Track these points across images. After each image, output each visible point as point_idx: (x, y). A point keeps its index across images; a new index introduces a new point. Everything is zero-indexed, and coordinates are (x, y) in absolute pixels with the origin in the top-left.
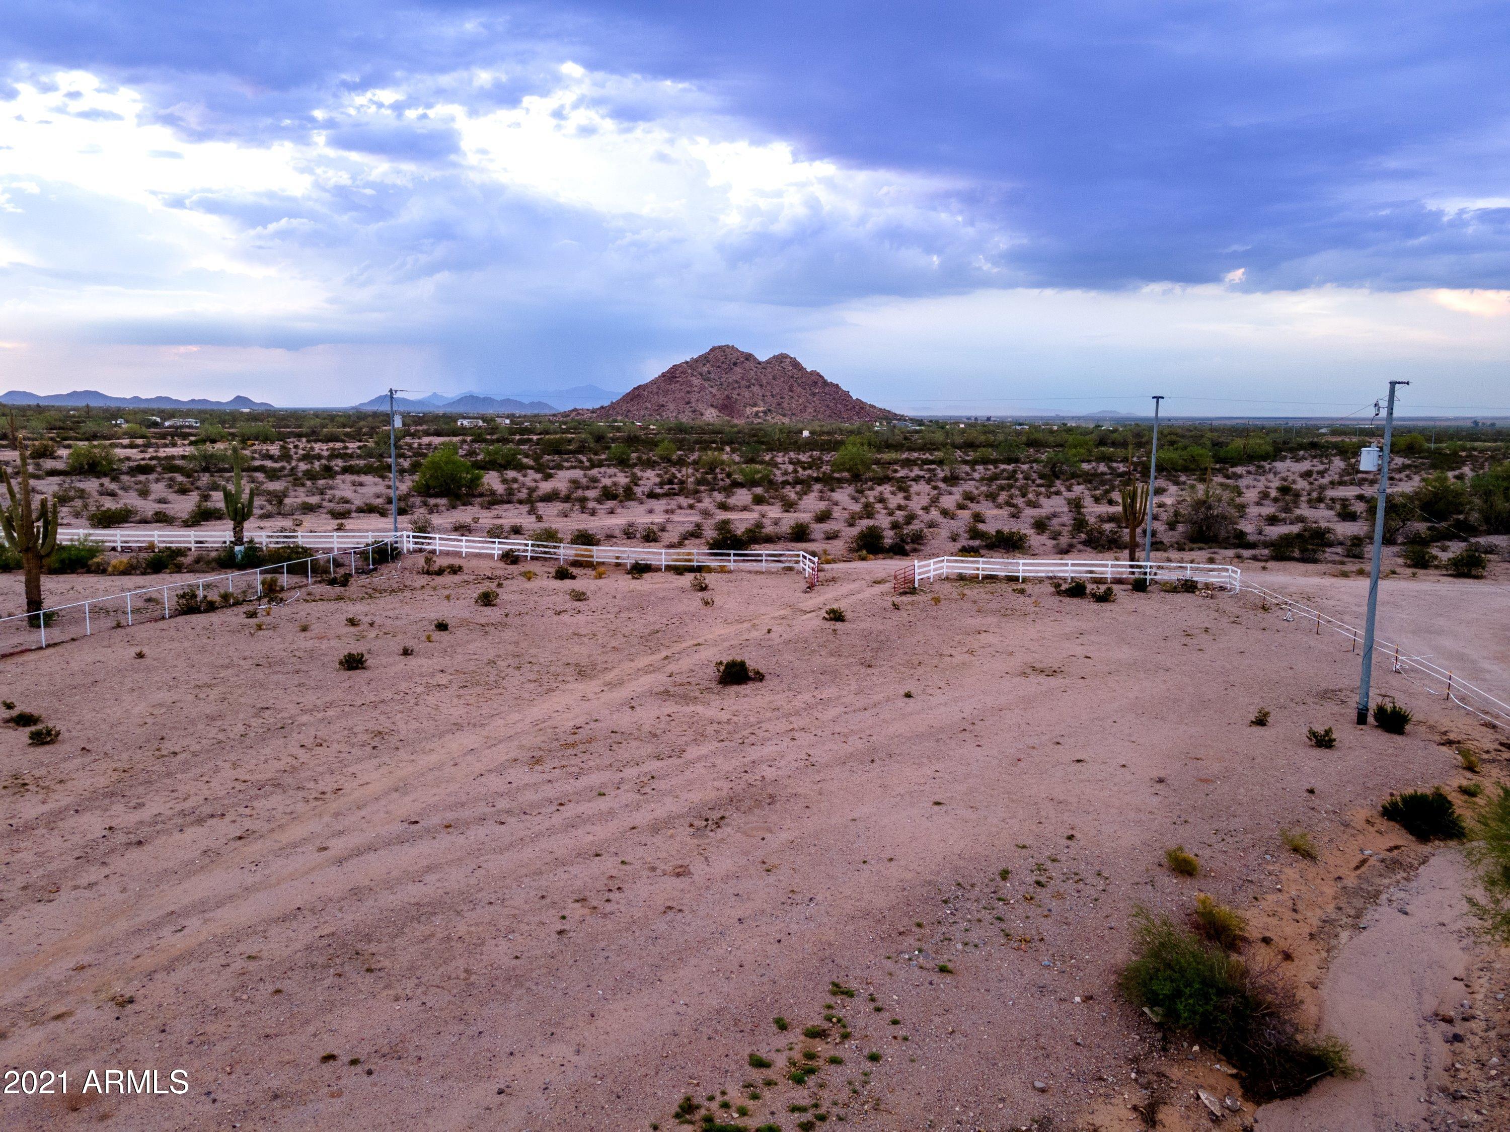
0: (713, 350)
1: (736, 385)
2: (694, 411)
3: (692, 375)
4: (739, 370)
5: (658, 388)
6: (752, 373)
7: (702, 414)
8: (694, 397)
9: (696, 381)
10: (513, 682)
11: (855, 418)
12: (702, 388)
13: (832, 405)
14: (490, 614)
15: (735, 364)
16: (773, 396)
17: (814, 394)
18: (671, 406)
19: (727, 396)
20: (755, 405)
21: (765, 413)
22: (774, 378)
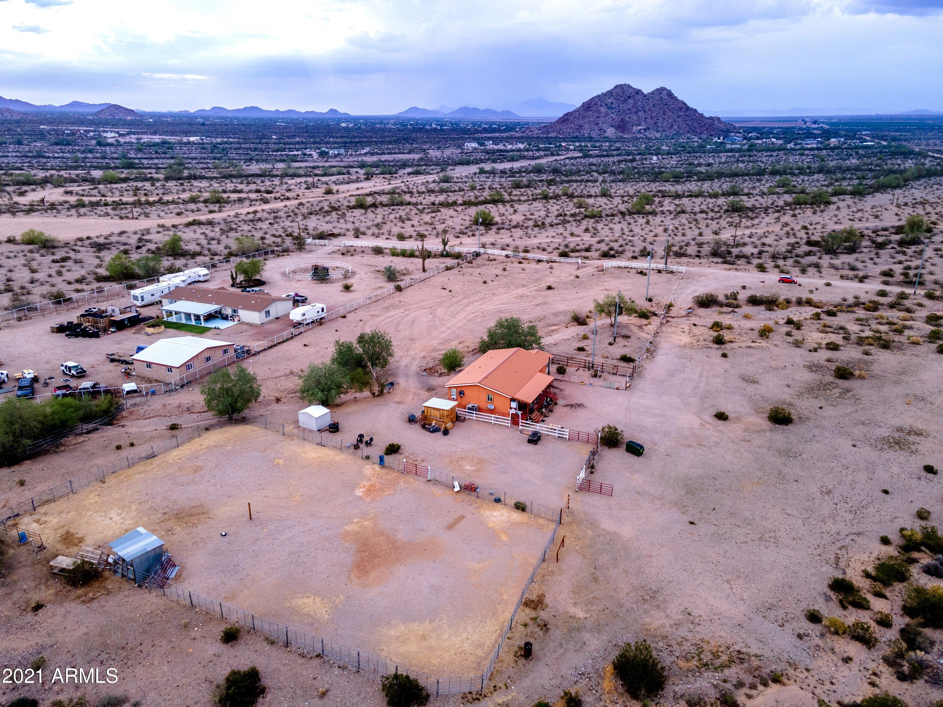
0: (616, 87)
1: (628, 112)
2: (600, 130)
3: (601, 106)
4: (631, 101)
5: (579, 114)
6: (640, 103)
7: (605, 132)
8: (601, 120)
9: (603, 110)
10: (512, 287)
11: (705, 132)
12: (607, 114)
13: (690, 123)
14: (505, 273)
15: (629, 97)
16: (652, 118)
17: (679, 117)
18: (587, 126)
19: (622, 119)
20: (639, 125)
21: (645, 130)
22: (654, 106)
